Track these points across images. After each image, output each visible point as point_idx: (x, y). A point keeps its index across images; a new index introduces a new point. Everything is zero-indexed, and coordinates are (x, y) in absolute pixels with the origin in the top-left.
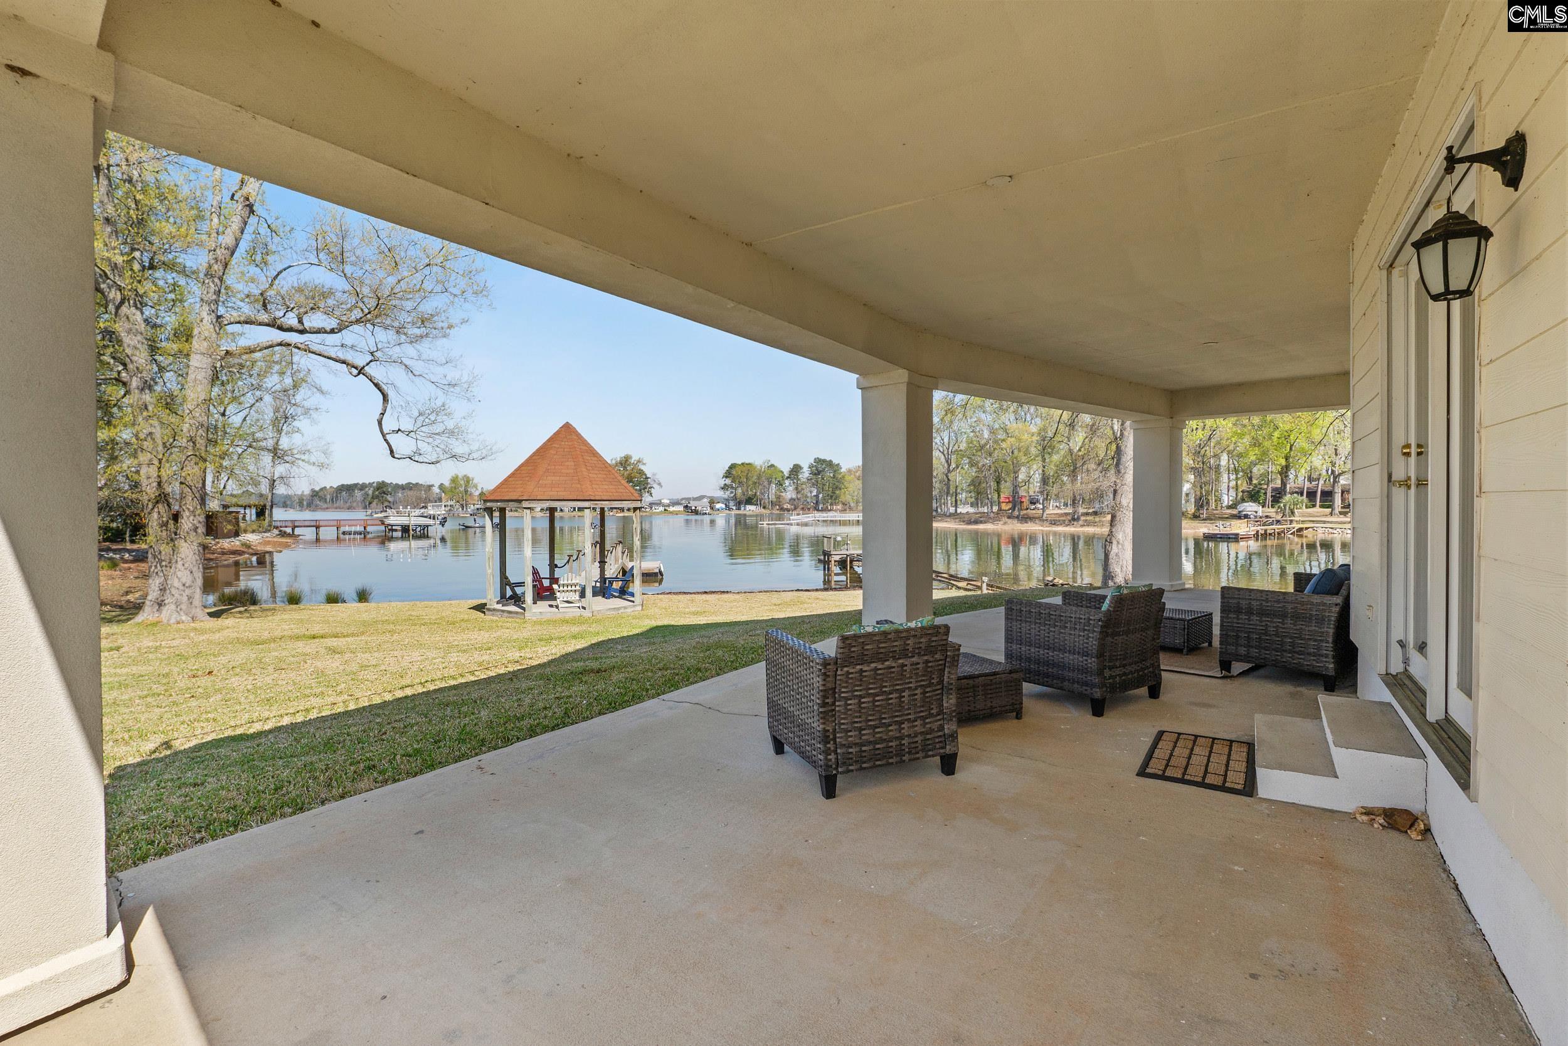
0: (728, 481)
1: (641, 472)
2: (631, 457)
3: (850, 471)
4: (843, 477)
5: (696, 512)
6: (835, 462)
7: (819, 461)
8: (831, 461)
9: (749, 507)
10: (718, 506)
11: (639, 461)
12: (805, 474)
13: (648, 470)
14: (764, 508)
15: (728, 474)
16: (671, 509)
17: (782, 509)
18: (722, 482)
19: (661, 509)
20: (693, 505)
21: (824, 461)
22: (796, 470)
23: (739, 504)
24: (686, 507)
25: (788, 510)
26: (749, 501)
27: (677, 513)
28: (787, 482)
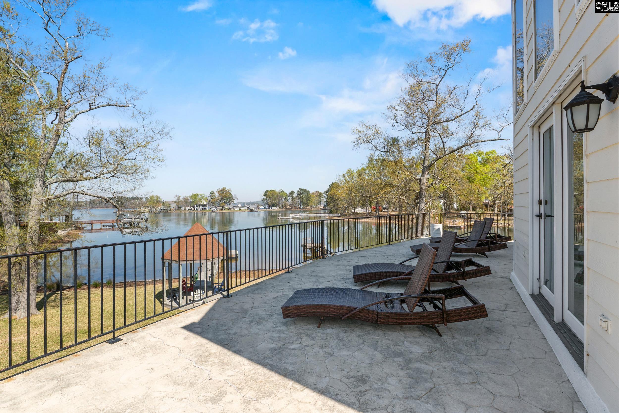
0: (265, 197)
1: (230, 194)
2: (226, 188)
3: (313, 193)
4: (311, 196)
5: (252, 210)
6: (308, 190)
7: (301, 189)
8: (306, 190)
9: (273, 208)
10: (261, 207)
11: (229, 190)
12: (296, 195)
13: (233, 193)
14: (279, 208)
15: (265, 194)
16: (242, 209)
17: (286, 208)
18: (263, 198)
19: (238, 209)
20: (251, 207)
21: (303, 189)
22: (292, 193)
23: (269, 206)
24: (248, 208)
25: (289, 209)
26: (273, 205)
27: (244, 211)
28: (288, 198)
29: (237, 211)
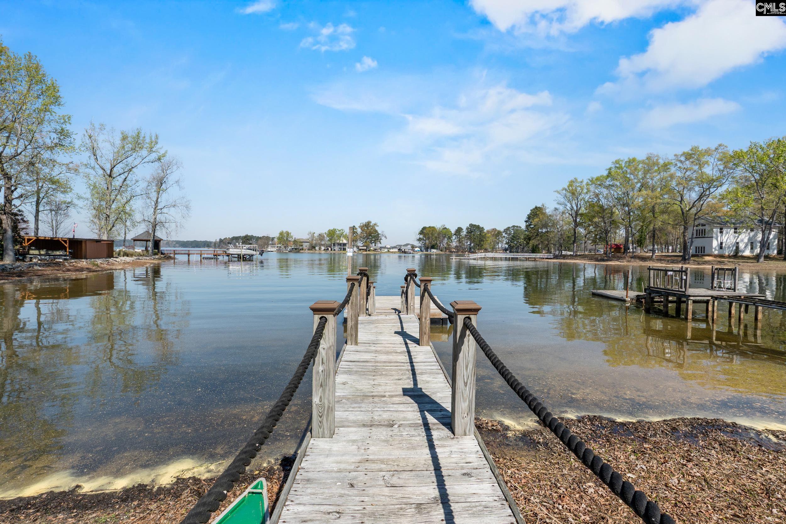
0: (421, 236)
1: (376, 231)
2: (371, 222)
3: (488, 232)
4: (486, 234)
5: (405, 252)
6: (481, 226)
7: (471, 225)
8: (479, 226)
9: (433, 250)
10: (416, 249)
11: (375, 225)
12: (464, 233)
13: (379, 229)
14: (441, 251)
15: (421, 232)
16: (391, 250)
17: (451, 252)
18: (418, 237)
19: (386, 250)
20: (403, 248)
21: (475, 225)
22: (459, 230)
23: (427, 249)
24: (399, 249)
25: (454, 252)
26: (433, 247)
27: (395, 253)
28: (454, 237)
29: (386, 252)
